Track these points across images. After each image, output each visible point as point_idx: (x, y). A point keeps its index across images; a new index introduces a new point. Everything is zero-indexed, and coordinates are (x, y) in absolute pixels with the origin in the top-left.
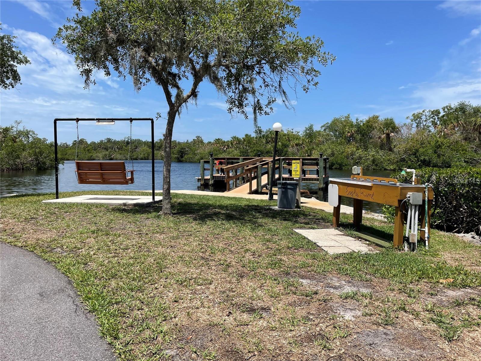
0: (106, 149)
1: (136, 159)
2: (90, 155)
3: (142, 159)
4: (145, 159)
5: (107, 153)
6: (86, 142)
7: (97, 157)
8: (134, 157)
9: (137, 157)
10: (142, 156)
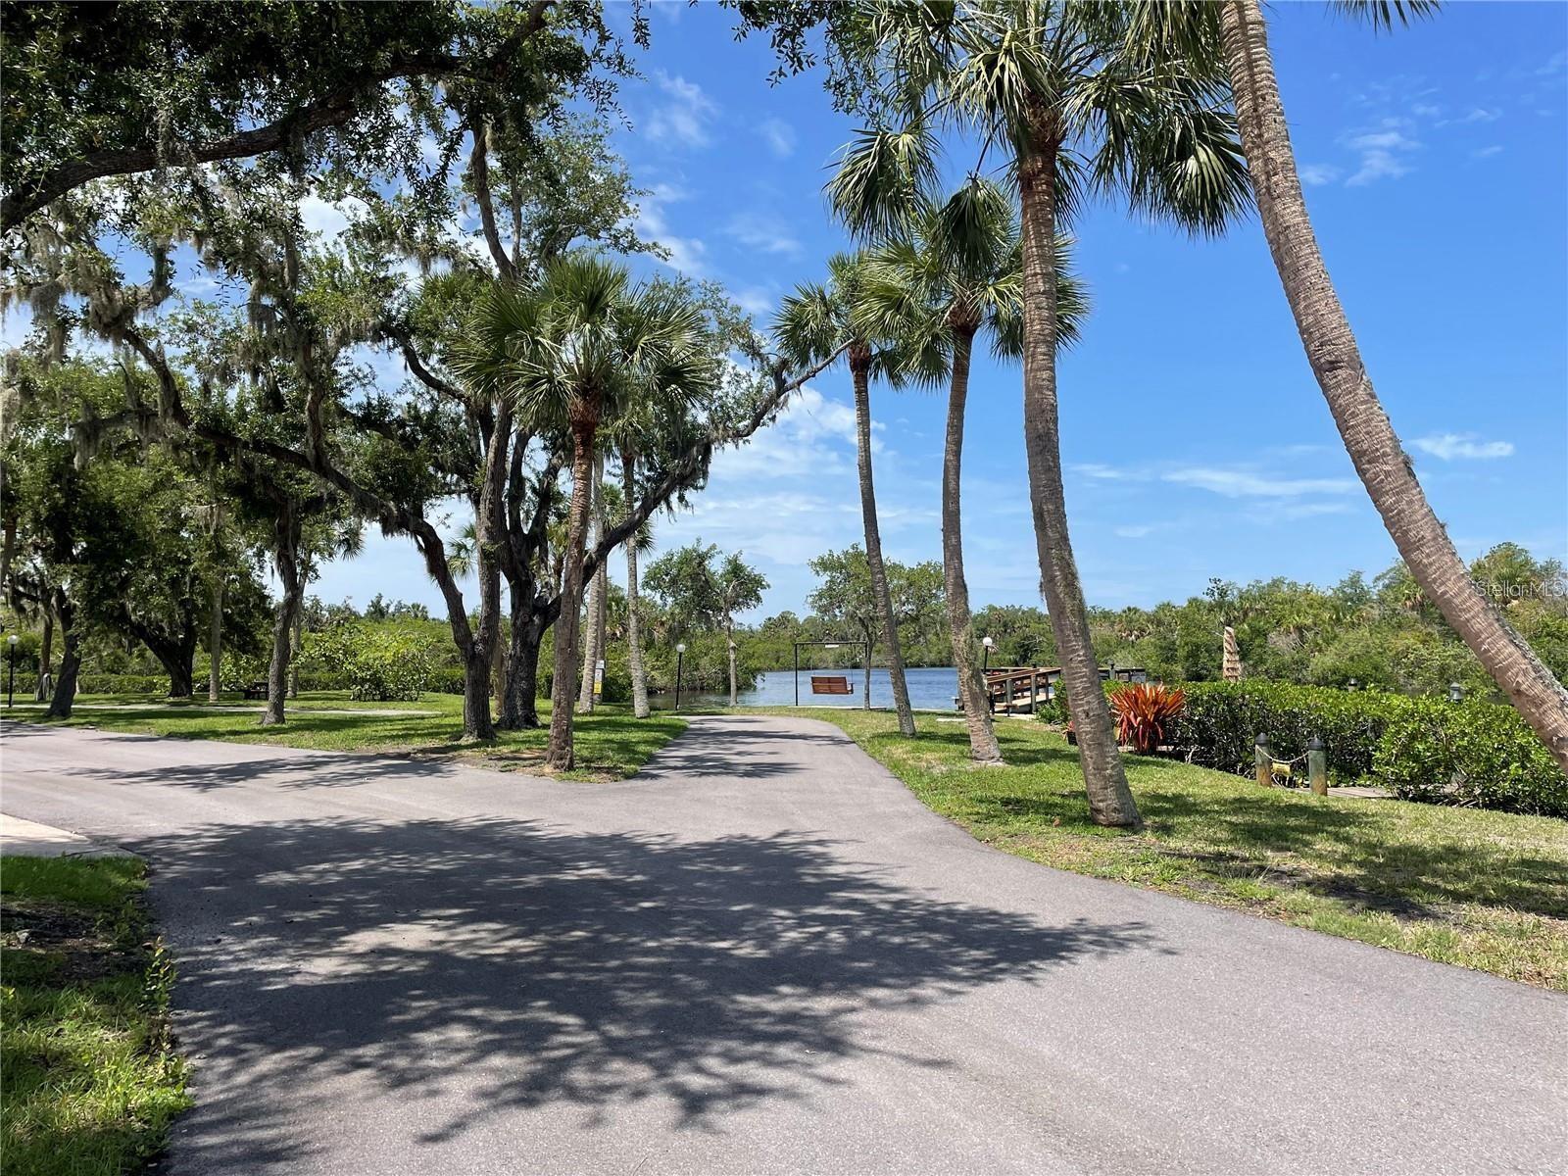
0: (843, 639)
1: (919, 666)
2: (806, 655)
3: (933, 665)
4: (943, 666)
5: (846, 649)
6: (796, 620)
7: (821, 660)
8: (914, 659)
9: (921, 660)
10: (933, 656)
